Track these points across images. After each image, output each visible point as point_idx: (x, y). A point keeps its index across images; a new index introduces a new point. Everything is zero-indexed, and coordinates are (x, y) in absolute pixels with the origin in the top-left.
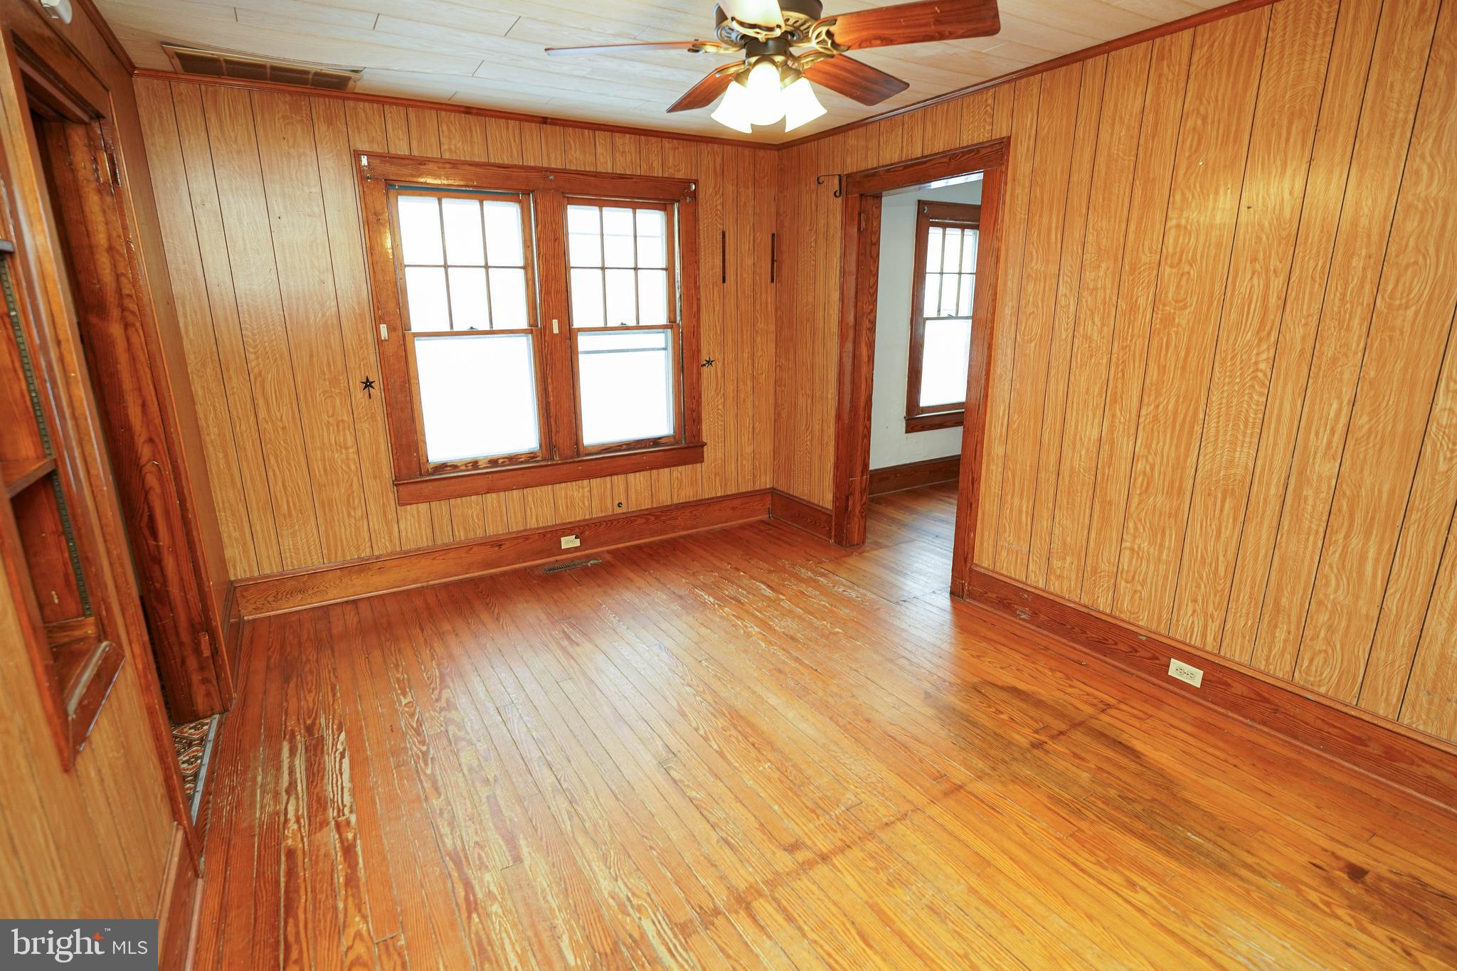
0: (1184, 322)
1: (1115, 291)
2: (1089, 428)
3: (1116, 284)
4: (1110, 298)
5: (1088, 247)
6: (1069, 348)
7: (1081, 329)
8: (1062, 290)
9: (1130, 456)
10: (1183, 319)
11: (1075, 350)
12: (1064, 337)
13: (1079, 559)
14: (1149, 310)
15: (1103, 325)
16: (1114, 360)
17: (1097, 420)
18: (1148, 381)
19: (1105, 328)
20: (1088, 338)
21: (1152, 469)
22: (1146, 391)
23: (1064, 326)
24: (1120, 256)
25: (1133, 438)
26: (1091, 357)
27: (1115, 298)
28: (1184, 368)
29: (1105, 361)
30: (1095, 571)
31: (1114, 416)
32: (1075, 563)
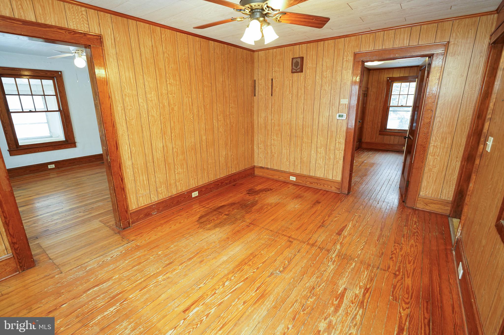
0: (176, 110)
1: (158, 101)
2: (159, 144)
3: (158, 99)
4: (157, 103)
5: (146, 86)
6: (147, 120)
7: (150, 113)
8: (140, 100)
9: (172, 148)
10: (176, 108)
11: (150, 120)
12: (145, 116)
13: (165, 184)
14: (168, 107)
15: (157, 111)
16: (162, 122)
17: (161, 141)
18: (172, 127)
19: (158, 113)
20: (153, 116)
21: (177, 150)
22: (172, 129)
23: (144, 113)
24: (157, 90)
25: (171, 143)
26: (155, 122)
27: (158, 103)
28: (178, 121)
29: (160, 123)
30: (170, 185)
31: (165, 138)
32: (165, 186)
